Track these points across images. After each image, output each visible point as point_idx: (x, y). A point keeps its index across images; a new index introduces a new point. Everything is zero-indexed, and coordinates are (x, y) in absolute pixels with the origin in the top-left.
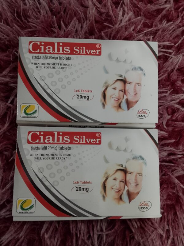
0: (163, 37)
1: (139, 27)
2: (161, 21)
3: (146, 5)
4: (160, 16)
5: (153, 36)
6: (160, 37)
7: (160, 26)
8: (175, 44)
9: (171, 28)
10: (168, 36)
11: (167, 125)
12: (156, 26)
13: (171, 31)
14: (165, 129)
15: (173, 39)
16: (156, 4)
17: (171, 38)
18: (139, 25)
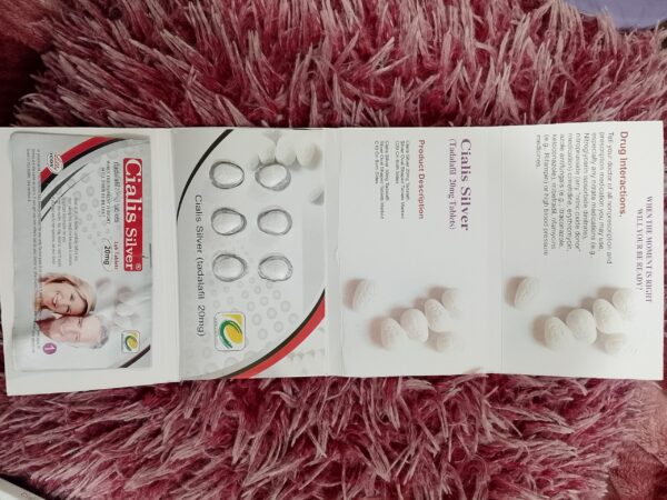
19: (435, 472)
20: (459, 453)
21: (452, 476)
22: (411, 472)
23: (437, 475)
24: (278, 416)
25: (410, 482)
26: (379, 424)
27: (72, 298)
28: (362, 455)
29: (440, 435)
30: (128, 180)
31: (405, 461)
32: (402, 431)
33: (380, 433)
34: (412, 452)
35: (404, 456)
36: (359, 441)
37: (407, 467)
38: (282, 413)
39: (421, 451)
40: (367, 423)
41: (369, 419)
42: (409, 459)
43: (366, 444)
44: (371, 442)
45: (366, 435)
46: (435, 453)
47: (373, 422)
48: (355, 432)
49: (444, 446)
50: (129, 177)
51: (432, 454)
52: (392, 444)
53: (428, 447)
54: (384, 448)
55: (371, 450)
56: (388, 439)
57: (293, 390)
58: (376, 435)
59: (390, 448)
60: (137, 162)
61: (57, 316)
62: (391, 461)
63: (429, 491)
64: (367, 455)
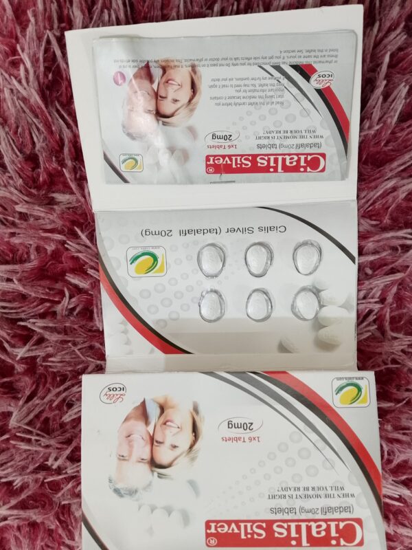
0: (28, 457)
1: (70, 485)
2: (23, 487)
3: (43, 523)
4: (23, 496)
5: (46, 463)
6: (33, 459)
7: (29, 479)
8: (8, 440)
9: (10, 470)
10: (17, 458)
11: (62, 294)
12: (36, 481)
13: (9, 464)
14: (68, 289)
15: (8, 449)
16: (24, 519)
17: (13, 451)
18: (69, 490)
19: (31, 468)
20: (56, 487)
21: (32, 485)
22: (24, 446)
23: (28, 471)
24: (43, 301)
25: (14, 446)
26: (64, 400)
27: (176, 101)
28: (28, 393)
29: (68, 463)
30: (303, 158)
31: (33, 438)
32: (62, 425)
33: (55, 404)
34: (44, 441)
35: (38, 435)
36: (41, 387)
37: (29, 441)
38: (48, 304)
39: (48, 451)
40: (62, 388)
41: (66, 390)
42: (37, 441)
43: (40, 394)
44: (43, 398)
45: (49, 391)
46: (49, 463)
47: (64, 395)
48: (49, 380)
49: (59, 471)
50: (306, 159)
51: (47, 460)
52: (47, 420)
53: (54, 455)
54: (41, 412)
55: (36, 401)
56: (51, 415)
57: (73, 309)
58: (52, 401)
59: (42, 419)
60: (321, 167)
61: (155, 86)
62: (30, 423)
63: (12, 466)
64: (30, 398)
